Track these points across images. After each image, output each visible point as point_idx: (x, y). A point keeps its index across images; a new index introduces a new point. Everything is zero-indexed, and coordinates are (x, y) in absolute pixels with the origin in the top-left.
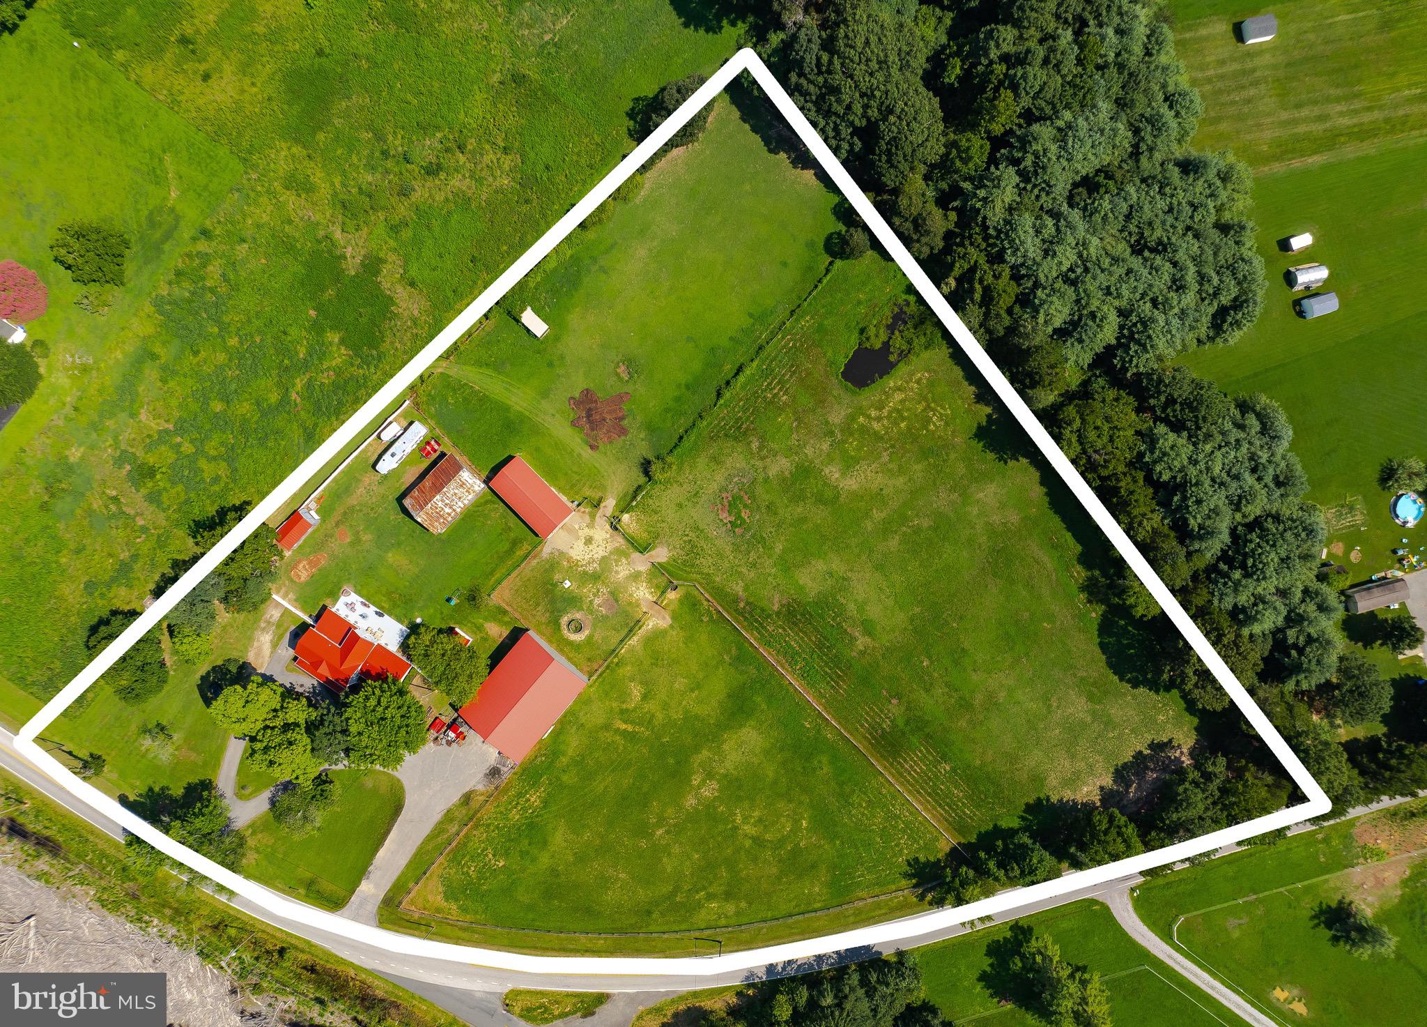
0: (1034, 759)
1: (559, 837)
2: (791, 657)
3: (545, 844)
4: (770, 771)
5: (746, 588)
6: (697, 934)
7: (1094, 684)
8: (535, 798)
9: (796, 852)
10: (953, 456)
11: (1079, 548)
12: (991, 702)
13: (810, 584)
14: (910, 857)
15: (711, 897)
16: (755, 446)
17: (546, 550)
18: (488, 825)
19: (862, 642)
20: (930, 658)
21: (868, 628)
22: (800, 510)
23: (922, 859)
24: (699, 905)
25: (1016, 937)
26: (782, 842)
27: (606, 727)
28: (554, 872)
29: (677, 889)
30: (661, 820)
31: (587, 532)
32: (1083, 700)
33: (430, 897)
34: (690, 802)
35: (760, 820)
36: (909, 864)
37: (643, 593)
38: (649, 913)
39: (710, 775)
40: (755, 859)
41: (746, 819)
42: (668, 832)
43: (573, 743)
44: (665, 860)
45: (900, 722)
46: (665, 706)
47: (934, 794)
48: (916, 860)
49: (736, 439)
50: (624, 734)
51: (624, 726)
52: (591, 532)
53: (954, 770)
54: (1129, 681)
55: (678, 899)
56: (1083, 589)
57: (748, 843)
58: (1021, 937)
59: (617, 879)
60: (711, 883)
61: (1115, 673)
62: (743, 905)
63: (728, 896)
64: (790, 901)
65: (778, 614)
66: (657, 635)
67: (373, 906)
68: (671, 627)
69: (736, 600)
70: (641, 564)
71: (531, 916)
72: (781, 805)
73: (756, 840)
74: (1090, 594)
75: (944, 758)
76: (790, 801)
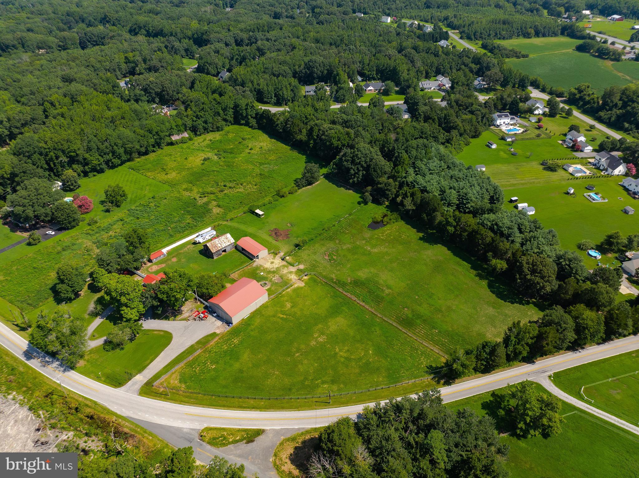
0: (477, 328)
1: (246, 356)
2: (357, 296)
3: (237, 359)
4: (352, 333)
5: (336, 276)
6: (317, 400)
7: (494, 303)
8: (236, 341)
9: (368, 364)
10: (412, 244)
11: (470, 265)
12: (449, 309)
13: (362, 275)
14: (428, 365)
15: (324, 382)
16: (337, 242)
17: (255, 265)
18: (210, 352)
19: (387, 291)
20: (418, 296)
21: (388, 287)
22: (356, 256)
23: (434, 365)
24: (318, 386)
26: (360, 359)
27: (274, 316)
28: (241, 371)
29: (306, 379)
30: (298, 350)
31: (272, 260)
32: (492, 309)
33: (172, 382)
34: (313, 343)
35: (348, 350)
36: (428, 368)
37: (293, 277)
38: (290, 389)
39: (323, 333)
40: (347, 366)
41: (340, 350)
42: (301, 355)
43: (258, 321)
44: (300, 366)
45: (410, 316)
46: (302, 310)
47: (432, 340)
48: (431, 366)
49: (330, 240)
50: (282, 318)
51: (282, 316)
52: (273, 261)
53: (440, 332)
54: (508, 302)
55: (306, 383)
56: (476, 276)
57: (342, 360)
59: (274, 374)
60: (324, 376)
61: (501, 299)
62: (342, 386)
63: (333, 382)
64: (367, 384)
65: (350, 283)
66: (298, 288)
67: (138, 387)
68: (305, 286)
69: (333, 279)
70: (293, 269)
71: (225, 390)
72: (358, 345)
73: (348, 359)
74: (480, 277)
75: (434, 327)
76: (362, 343)
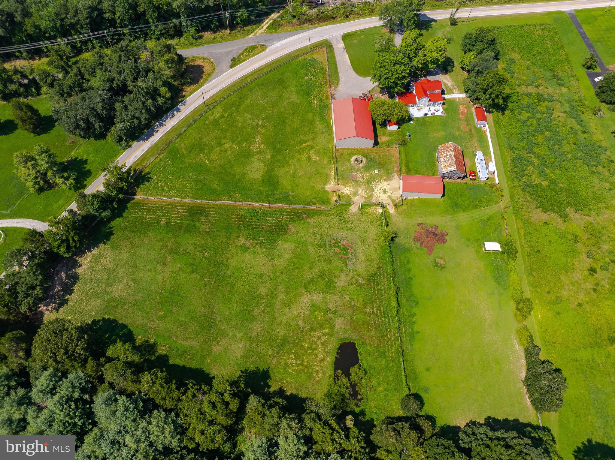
0: (124, 254)
1: (295, 97)
2: (267, 213)
3: (297, 92)
4: (237, 170)
5: (309, 223)
6: (216, 103)
7: (116, 307)
8: (315, 102)
9: (202, 151)
10: (270, 352)
11: (171, 362)
12: (163, 262)
13: (285, 246)
14: (152, 181)
15: (222, 117)
16: (361, 280)
17: (396, 176)
18: (322, 85)
19: (242, 241)
20: (206, 258)
21: (244, 249)
22: (317, 271)
23: (147, 183)
24: (224, 112)
25: (81, 184)
26: (211, 149)
27: (313, 139)
28: (286, 87)
29: (237, 110)
30: (263, 126)
31: (389, 193)
32: (117, 296)
33: (319, 56)
34: (259, 139)
35: (226, 151)
36: (150, 178)
37: (346, 190)
38: (240, 98)
39: (260, 152)
40: (216, 138)
41: (232, 148)
42: (257, 124)
43: (319, 126)
44: (250, 116)
45: (198, 224)
46: (298, 160)
47: (160, 209)
48: (148, 181)
49: (371, 276)
50: (305, 142)
51: (307, 144)
52: (387, 195)
53: (158, 224)
54: (99, 321)
55: (234, 108)
56: (155, 344)
57: (224, 141)
58: (79, 185)
59: (262, 100)
60: (226, 120)
61: (109, 319)
62: (207, 122)
63: (216, 121)
64: (190, 135)
65: (287, 224)
66: (326, 180)
67: (334, 43)
68: (324, 188)
69: (309, 216)
70: (358, 200)
71: (281, 72)
72: (222, 162)
73: (220, 144)
74: (149, 345)
75: (167, 225)
76: (220, 165)
